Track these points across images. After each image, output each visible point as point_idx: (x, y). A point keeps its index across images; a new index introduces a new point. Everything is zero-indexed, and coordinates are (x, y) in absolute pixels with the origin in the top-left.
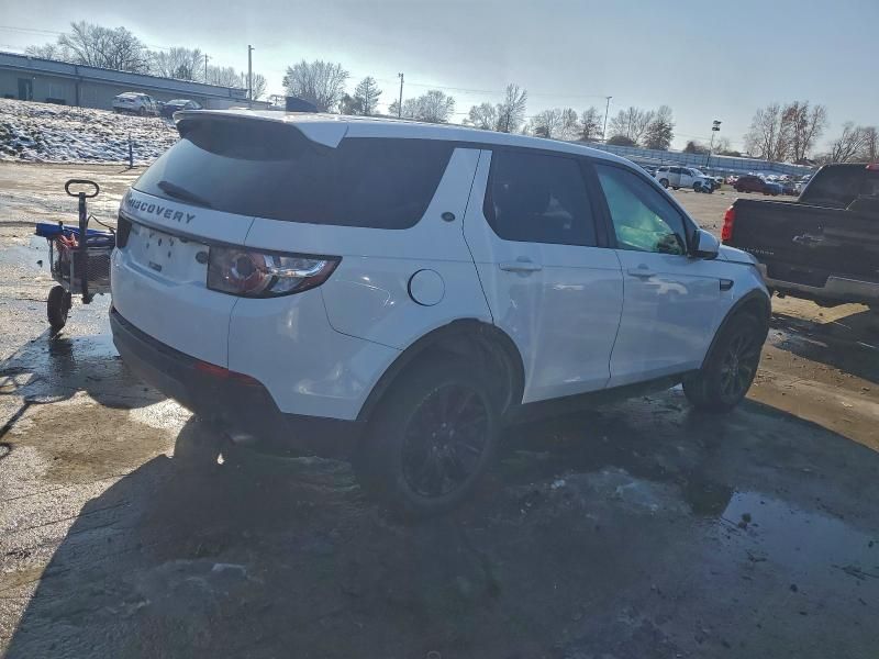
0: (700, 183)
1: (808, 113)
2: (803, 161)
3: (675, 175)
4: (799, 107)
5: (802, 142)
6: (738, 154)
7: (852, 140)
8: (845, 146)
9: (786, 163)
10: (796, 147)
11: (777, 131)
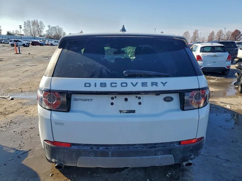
0: (25, 44)
1: (38, 23)
2: (41, 36)
3: (16, 42)
4: (36, 22)
5: (40, 31)
6: (23, 35)
7: (51, 30)
8: (50, 32)
9: (37, 37)
10: (38, 32)
11: (32, 28)
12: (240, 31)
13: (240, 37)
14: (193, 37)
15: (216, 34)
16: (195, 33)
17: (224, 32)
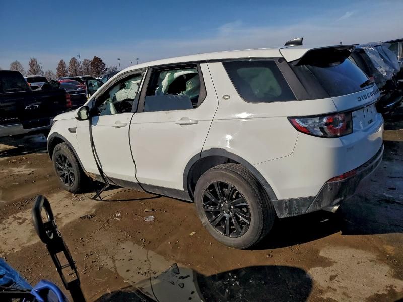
12: (101, 59)
13: (103, 67)
14: (30, 71)
15: (68, 65)
16: (33, 64)
17: (78, 61)
